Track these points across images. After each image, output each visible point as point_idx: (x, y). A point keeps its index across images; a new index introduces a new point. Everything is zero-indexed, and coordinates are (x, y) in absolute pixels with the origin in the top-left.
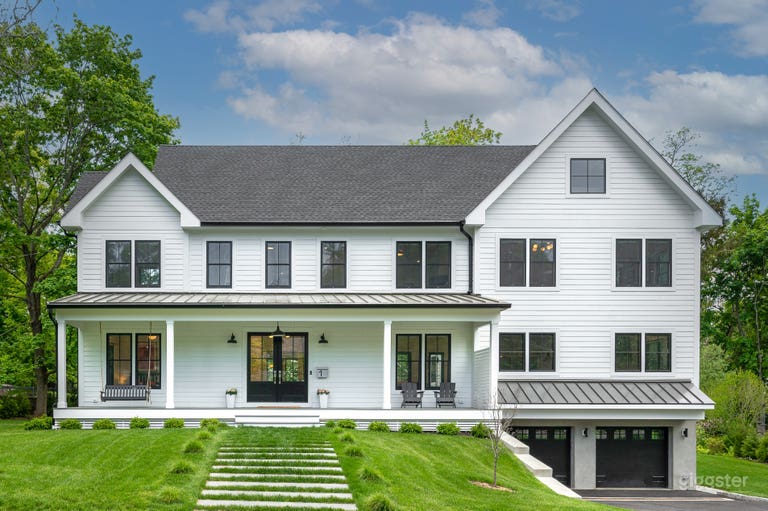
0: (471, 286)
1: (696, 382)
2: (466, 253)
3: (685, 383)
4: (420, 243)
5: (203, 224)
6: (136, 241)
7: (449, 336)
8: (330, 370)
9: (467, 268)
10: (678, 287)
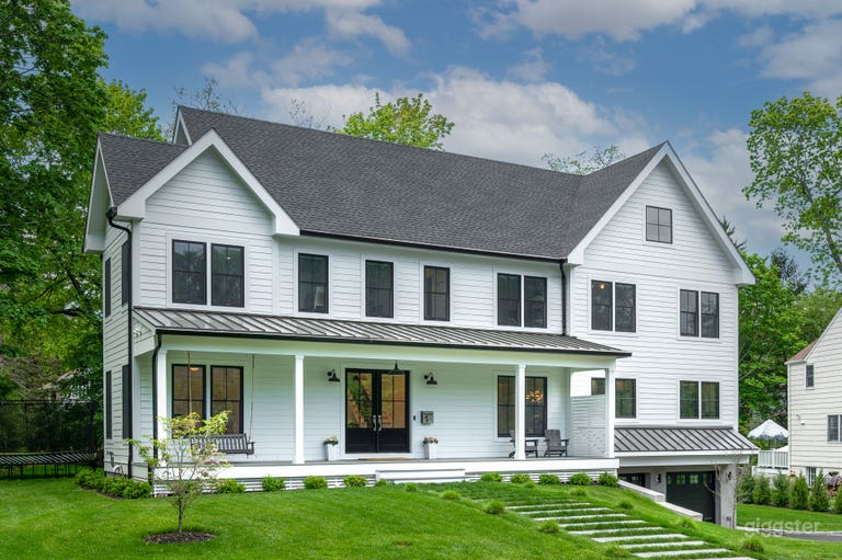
0: (564, 327)
1: (736, 428)
2: (560, 291)
3: (729, 429)
4: (520, 277)
5: (302, 233)
6: (213, 245)
7: (545, 379)
8: (435, 415)
9: (560, 307)
10: (725, 339)
